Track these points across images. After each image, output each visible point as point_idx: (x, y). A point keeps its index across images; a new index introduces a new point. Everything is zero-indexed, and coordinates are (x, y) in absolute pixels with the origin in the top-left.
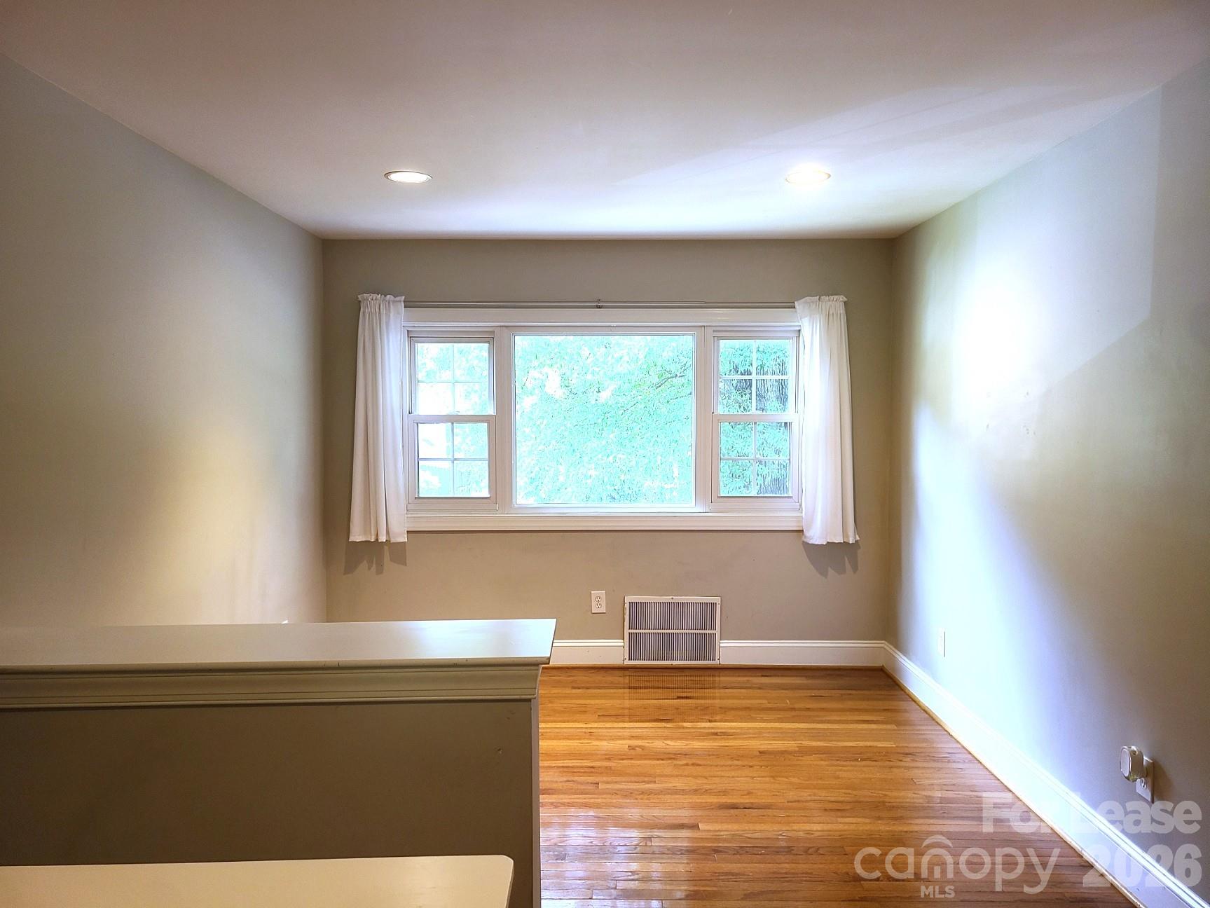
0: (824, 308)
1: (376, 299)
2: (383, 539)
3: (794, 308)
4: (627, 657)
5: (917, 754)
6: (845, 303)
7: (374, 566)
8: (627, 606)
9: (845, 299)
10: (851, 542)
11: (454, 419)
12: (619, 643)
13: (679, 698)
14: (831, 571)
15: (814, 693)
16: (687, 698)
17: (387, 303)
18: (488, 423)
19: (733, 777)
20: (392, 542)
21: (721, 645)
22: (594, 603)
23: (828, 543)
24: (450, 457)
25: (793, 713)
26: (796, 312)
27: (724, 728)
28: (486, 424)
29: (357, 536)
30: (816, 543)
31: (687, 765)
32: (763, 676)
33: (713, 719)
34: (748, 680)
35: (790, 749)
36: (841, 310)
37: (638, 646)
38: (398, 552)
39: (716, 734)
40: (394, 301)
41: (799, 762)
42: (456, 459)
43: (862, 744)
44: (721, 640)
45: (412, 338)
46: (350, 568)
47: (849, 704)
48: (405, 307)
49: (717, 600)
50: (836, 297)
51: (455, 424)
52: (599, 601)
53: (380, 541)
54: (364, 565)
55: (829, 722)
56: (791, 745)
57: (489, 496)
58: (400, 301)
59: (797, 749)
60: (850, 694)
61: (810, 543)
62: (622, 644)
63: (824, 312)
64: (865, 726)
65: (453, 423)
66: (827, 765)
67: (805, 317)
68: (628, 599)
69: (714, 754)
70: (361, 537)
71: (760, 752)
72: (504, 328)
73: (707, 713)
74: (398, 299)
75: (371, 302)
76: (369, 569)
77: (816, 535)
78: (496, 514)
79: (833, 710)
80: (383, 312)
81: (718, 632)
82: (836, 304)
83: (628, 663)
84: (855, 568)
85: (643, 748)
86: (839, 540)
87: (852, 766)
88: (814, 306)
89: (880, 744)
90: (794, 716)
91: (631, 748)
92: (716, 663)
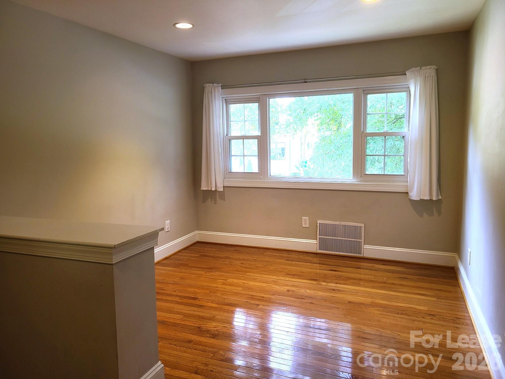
0: (422, 72)
1: (210, 86)
2: (213, 189)
3: (406, 75)
4: (318, 248)
5: (436, 316)
6: (437, 70)
7: (213, 200)
8: (318, 225)
9: (436, 67)
10: (434, 200)
11: (243, 138)
12: (314, 241)
13: (331, 270)
14: (425, 215)
15: (402, 276)
16: (335, 271)
17: (214, 87)
18: (258, 139)
19: (325, 312)
20: (218, 190)
21: (364, 247)
22: (303, 222)
23: (421, 199)
24: (243, 155)
25: (384, 285)
26: (407, 77)
27: (340, 287)
28: (257, 140)
29: (204, 187)
30: (414, 199)
31: (307, 303)
32: (383, 264)
33: (338, 282)
34: (373, 266)
35: (366, 303)
36: (433, 73)
37: (323, 244)
38: (222, 195)
39: (334, 290)
40: (217, 86)
41: (365, 310)
42: (245, 156)
43: (408, 305)
44: (364, 244)
45: (228, 102)
46: (204, 201)
47: (420, 284)
48: (221, 89)
49: (363, 225)
50: (430, 67)
51: (244, 140)
52: (306, 221)
53: (212, 190)
54: (209, 200)
55: (399, 292)
56: (368, 300)
57: (258, 172)
58: (219, 86)
59: (369, 303)
60: (423, 279)
61: (411, 199)
62: (316, 242)
63: (422, 76)
64: (418, 297)
65: (243, 140)
66: (379, 314)
67: (411, 79)
68: (319, 222)
69: (325, 300)
70: (205, 188)
71: (349, 302)
72: (264, 95)
73: (339, 279)
74: (219, 85)
75: (208, 87)
76: (211, 202)
77: (414, 195)
78: (261, 180)
79: (406, 286)
80: (213, 91)
81: (363, 240)
82: (430, 71)
83: (319, 251)
84: (439, 214)
85: (293, 291)
86: (427, 198)
87: (393, 316)
88: (417, 73)
89: (418, 307)
90: (382, 286)
91: (288, 291)
92: (361, 255)
